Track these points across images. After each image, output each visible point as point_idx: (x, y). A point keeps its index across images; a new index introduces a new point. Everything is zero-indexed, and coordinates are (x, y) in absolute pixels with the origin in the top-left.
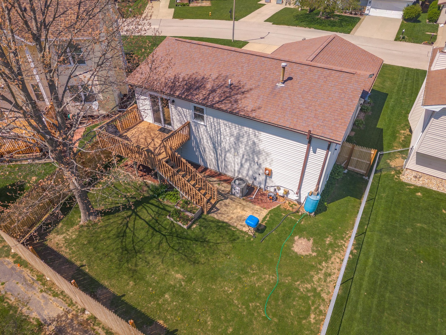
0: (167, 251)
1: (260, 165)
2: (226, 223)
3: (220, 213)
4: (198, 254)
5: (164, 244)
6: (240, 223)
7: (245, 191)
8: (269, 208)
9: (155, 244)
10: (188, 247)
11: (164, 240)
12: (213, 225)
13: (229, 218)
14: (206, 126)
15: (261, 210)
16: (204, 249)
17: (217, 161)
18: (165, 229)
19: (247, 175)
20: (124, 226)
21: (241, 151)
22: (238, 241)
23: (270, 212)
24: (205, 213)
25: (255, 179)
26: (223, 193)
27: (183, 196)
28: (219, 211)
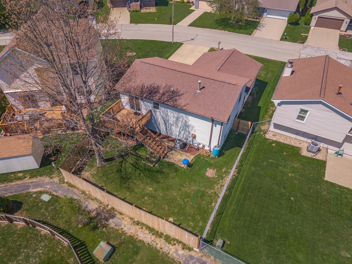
0: (144, 178)
1: (189, 132)
2: (173, 163)
3: (169, 158)
4: (159, 178)
5: (142, 175)
6: (180, 163)
7: (182, 146)
8: (194, 155)
9: (137, 175)
10: (154, 176)
11: (142, 173)
12: (166, 164)
13: (174, 160)
14: (160, 112)
15: (190, 156)
16: (162, 176)
17: (167, 130)
18: (142, 167)
19: (183, 137)
20: (120, 166)
21: (179, 125)
22: (179, 172)
23: (195, 157)
24: (162, 158)
25: (187, 139)
26: (170, 147)
27: (149, 150)
28: (169, 157)
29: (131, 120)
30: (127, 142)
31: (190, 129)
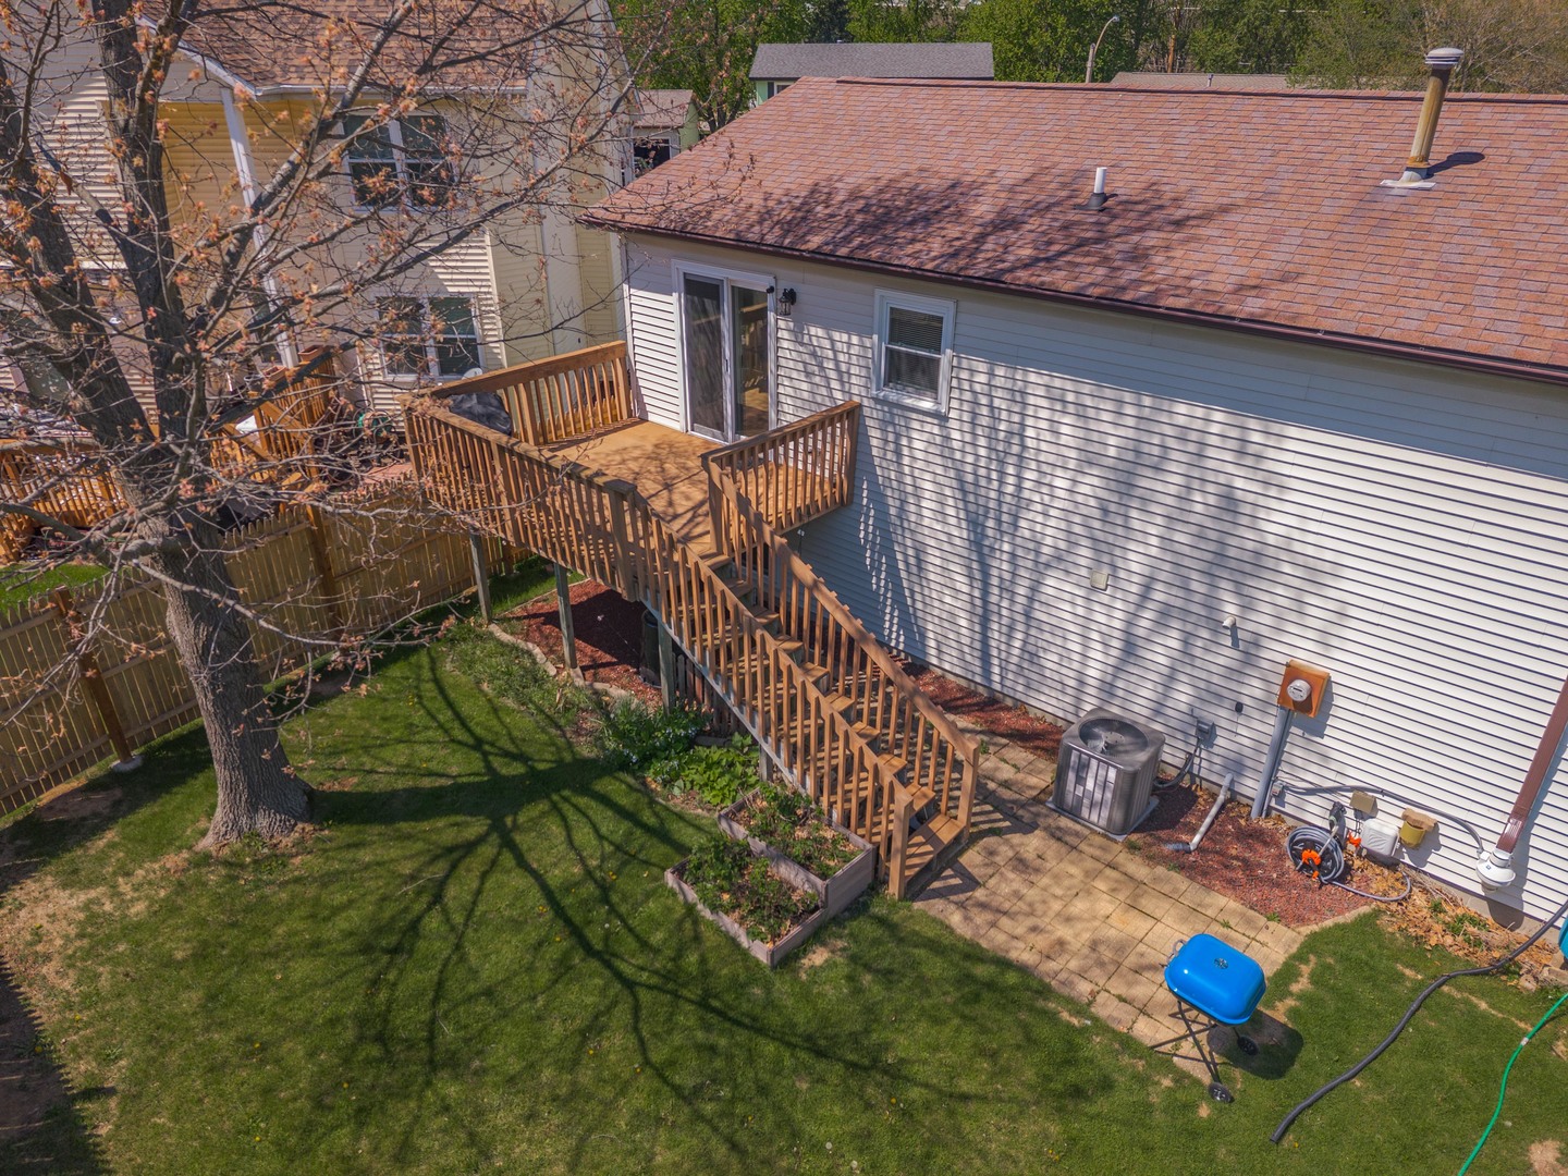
0: (623, 1092)
1: (1249, 650)
2: (1023, 969)
3: (983, 906)
4: (816, 1148)
5: (616, 1042)
6: (1117, 986)
7: (1145, 802)
8: (1302, 920)
9: (558, 1028)
10: (763, 1090)
11: (622, 1014)
12: (935, 967)
13: (1041, 942)
14: (942, 419)
15: (1249, 922)
16: (862, 1120)
17: (985, 622)
18: (644, 945)
19: (1158, 709)
20: (419, 892)
21: (1135, 563)
22: (1102, 1105)
23: (1312, 945)
24: (894, 888)
25: (1206, 735)
26: (1006, 794)
27: (772, 768)
28: (980, 894)
29: (668, 487)
30: (599, 686)
31: (1272, 597)
